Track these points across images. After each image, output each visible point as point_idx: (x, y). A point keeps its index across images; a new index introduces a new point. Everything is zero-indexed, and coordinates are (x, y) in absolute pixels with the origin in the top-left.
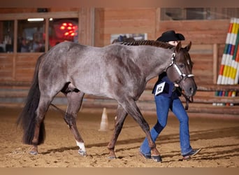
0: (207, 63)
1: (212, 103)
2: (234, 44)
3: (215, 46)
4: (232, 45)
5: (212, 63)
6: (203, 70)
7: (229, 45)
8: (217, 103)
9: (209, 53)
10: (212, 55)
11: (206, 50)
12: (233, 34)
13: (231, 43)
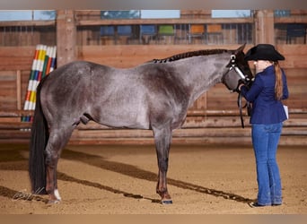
0: (9, 89)
1: (19, 129)
2: (41, 70)
3: (18, 72)
4: (39, 72)
5: (16, 89)
6: (4, 96)
7: (36, 71)
8: (24, 128)
9: (11, 79)
10: (15, 82)
11: (8, 77)
12: (39, 61)
13: (38, 69)
